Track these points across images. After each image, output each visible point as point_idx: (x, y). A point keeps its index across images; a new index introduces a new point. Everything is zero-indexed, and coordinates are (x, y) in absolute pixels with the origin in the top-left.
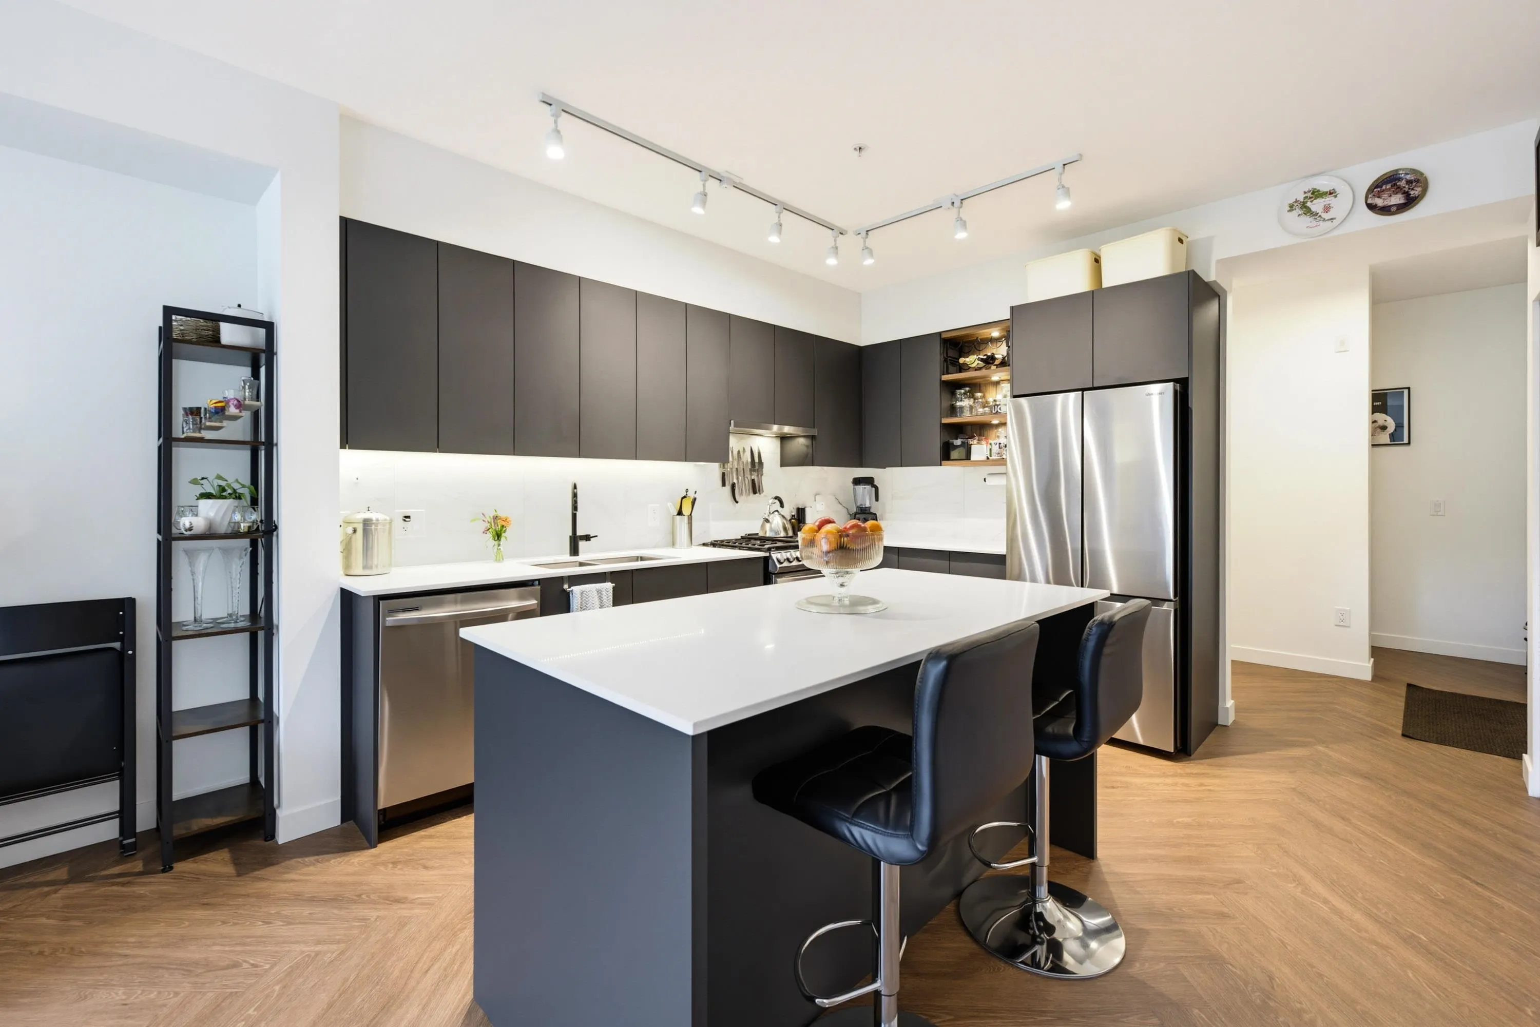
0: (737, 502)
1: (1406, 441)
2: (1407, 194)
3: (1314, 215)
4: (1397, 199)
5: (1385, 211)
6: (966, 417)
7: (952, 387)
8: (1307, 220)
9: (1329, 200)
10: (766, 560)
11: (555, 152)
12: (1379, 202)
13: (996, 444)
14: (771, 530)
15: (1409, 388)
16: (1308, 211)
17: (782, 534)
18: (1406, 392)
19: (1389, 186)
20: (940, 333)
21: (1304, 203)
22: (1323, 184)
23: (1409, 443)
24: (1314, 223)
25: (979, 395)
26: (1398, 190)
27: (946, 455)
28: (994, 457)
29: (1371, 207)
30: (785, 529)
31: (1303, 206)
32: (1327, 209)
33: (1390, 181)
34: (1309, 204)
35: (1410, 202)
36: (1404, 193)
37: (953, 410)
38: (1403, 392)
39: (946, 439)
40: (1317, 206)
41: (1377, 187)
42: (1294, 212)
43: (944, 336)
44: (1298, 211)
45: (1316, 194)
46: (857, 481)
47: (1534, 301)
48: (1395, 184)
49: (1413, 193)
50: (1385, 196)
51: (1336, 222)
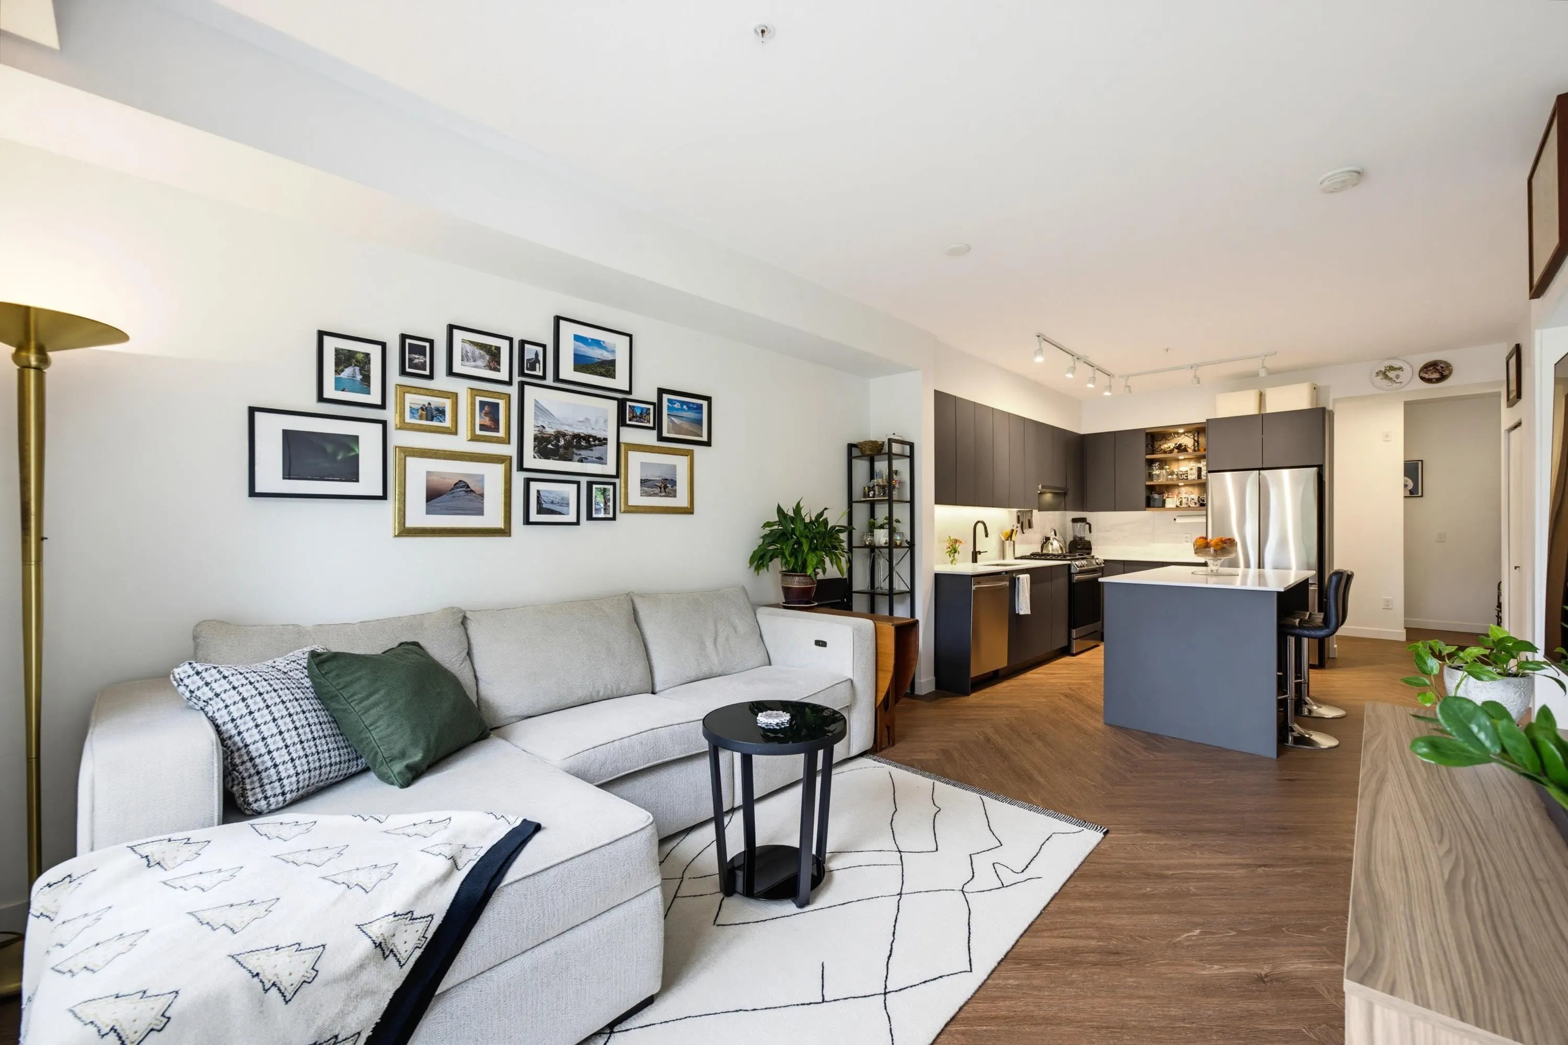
0: (1023, 533)
1: (1420, 494)
2: (1441, 374)
3: (1390, 379)
4: (1436, 376)
5: (1429, 381)
6: (1161, 481)
7: (1150, 463)
8: (1385, 382)
9: (1398, 372)
10: (1069, 566)
11: (1039, 359)
12: (1427, 376)
13: (1185, 498)
14: (1053, 550)
15: (1422, 461)
16: (1386, 377)
17: (1060, 552)
18: (1420, 463)
19: (1431, 368)
20: (1145, 429)
21: (1385, 372)
22: (1396, 364)
23: (1422, 496)
24: (1390, 384)
25: (1167, 467)
26: (1437, 371)
27: (1149, 504)
28: (1184, 506)
29: (1422, 378)
30: (1061, 548)
31: (1384, 373)
32: (1398, 377)
33: (1432, 366)
34: (1387, 373)
35: (1443, 378)
36: (1440, 372)
37: (1150, 477)
38: (1418, 463)
39: (1148, 495)
40: (1392, 374)
41: (1425, 368)
42: (1379, 377)
43: (1147, 431)
44: (1381, 376)
45: (1392, 368)
46: (1075, 521)
47: (1506, 430)
48: (1435, 368)
49: (1445, 373)
50: (1429, 373)
51: (1402, 385)
